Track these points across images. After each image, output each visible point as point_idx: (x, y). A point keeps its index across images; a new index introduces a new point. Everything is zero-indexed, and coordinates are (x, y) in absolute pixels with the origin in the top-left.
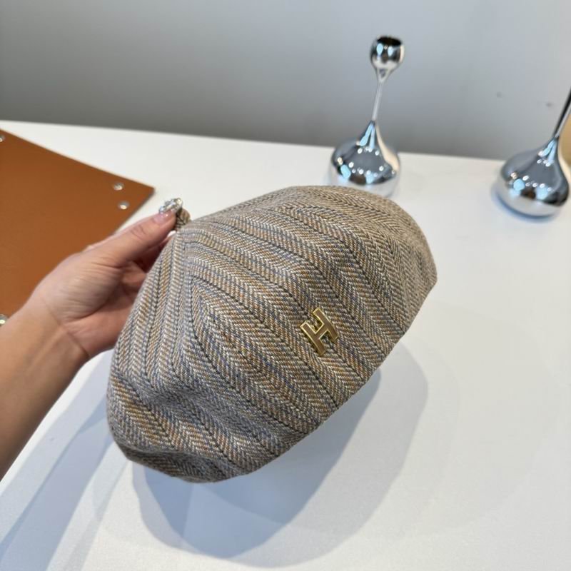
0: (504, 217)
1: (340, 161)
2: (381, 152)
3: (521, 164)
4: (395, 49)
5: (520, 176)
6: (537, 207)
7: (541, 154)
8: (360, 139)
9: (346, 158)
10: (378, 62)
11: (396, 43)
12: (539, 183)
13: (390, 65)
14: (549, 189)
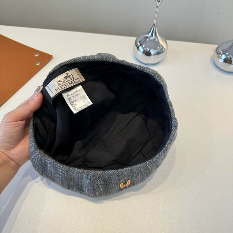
1: (139, 44)
5: (224, 53)
9: (141, 42)
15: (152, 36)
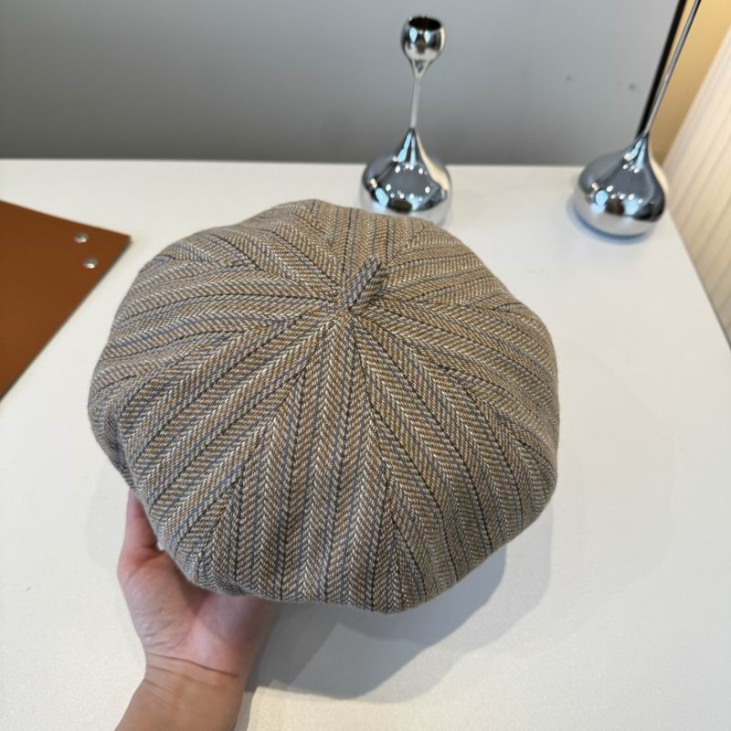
0: (586, 240)
1: (373, 183)
2: (425, 169)
3: (604, 171)
4: (434, 33)
5: (602, 188)
6: (627, 224)
7: (628, 157)
8: (397, 154)
9: (380, 178)
10: (413, 52)
11: (433, 25)
12: (628, 193)
13: (429, 54)
14: (640, 201)
15: (408, 159)
